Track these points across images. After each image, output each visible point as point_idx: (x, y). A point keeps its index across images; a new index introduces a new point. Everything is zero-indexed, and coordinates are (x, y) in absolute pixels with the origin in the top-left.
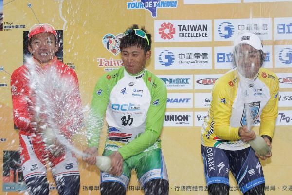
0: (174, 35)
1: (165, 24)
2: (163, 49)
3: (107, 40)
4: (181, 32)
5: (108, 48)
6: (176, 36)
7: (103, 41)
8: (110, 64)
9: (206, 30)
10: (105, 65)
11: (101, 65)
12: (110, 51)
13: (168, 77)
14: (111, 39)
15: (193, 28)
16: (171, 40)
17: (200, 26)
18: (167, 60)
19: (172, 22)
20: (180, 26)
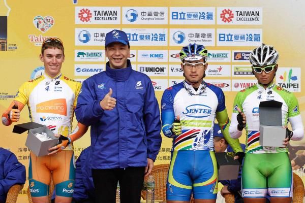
0: (90, 18)
1: (83, 9)
2: (81, 29)
3: (37, 20)
4: (96, 16)
5: (38, 27)
6: (92, 19)
7: (34, 21)
8: (39, 40)
9: (116, 15)
10: (36, 41)
11: (32, 41)
12: (39, 29)
13: (85, 51)
14: (40, 20)
15: (106, 13)
16: (88, 23)
17: (111, 11)
18: (85, 38)
19: (89, 8)
20: (95, 11)
